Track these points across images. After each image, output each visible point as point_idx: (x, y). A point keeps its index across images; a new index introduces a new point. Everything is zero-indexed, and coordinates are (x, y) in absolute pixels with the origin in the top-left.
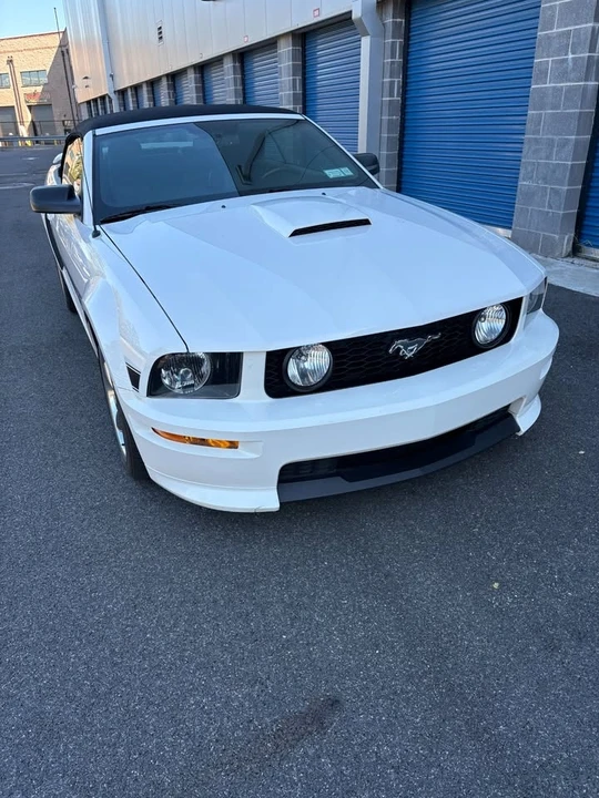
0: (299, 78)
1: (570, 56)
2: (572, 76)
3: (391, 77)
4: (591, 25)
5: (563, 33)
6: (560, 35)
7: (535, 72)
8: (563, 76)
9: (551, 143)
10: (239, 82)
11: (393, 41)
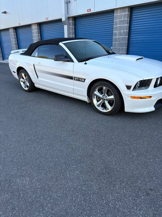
0: (39, 35)
1: (122, 31)
2: (123, 35)
3: (72, 35)
4: (126, 25)
5: (120, 26)
6: (119, 27)
7: (114, 34)
8: (121, 35)
9: (119, 49)
10: (15, 35)
11: (72, 27)
